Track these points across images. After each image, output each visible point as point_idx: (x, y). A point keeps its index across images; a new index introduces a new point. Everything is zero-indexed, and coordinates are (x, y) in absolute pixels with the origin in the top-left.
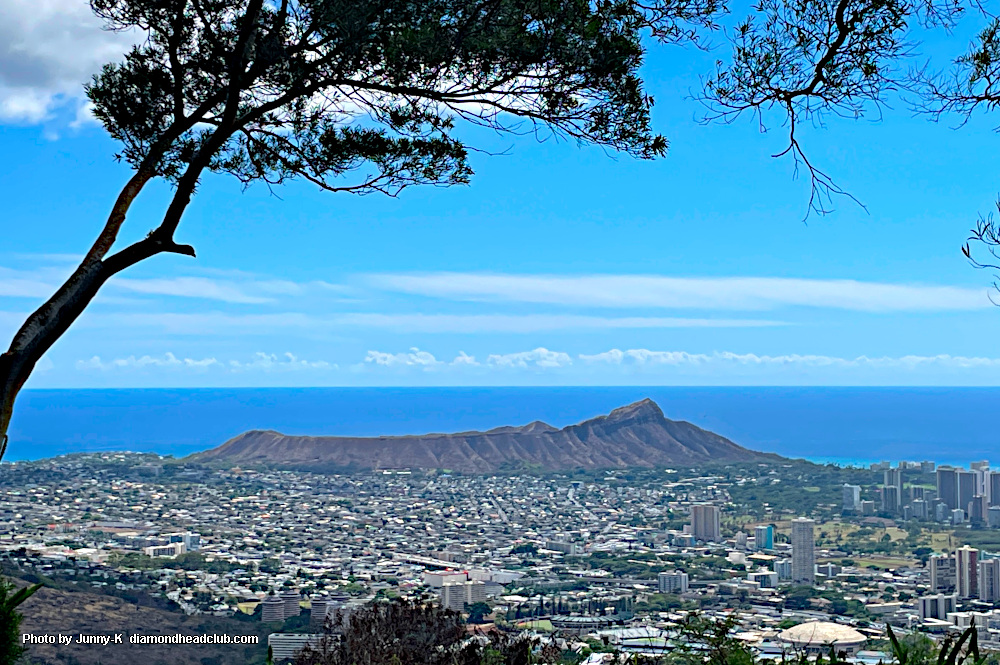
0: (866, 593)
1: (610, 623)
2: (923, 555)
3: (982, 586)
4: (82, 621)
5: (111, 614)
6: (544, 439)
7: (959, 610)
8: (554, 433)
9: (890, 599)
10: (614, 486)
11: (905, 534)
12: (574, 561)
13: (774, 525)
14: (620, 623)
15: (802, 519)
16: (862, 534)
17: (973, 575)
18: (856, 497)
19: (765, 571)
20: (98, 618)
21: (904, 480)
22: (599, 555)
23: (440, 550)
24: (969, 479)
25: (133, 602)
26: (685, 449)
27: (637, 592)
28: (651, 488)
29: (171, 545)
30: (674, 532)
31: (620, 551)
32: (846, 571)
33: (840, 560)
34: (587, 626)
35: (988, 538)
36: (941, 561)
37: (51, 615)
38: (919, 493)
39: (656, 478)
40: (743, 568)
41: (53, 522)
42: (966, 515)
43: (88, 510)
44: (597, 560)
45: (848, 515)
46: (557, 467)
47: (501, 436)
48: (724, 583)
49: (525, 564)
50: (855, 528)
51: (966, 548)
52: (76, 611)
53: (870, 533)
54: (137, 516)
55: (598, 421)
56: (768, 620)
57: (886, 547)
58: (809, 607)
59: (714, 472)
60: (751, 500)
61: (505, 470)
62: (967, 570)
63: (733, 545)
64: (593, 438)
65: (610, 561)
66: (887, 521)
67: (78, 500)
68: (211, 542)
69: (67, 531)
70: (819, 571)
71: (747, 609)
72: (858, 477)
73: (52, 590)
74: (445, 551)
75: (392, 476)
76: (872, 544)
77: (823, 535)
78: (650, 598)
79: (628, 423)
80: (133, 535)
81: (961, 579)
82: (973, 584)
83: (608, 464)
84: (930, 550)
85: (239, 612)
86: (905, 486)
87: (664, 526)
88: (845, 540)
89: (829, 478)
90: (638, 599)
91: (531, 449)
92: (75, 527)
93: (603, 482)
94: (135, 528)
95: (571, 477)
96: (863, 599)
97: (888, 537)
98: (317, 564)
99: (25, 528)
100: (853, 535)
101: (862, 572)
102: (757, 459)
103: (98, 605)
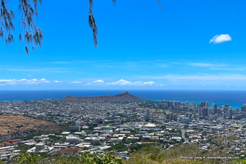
0: (157, 119)
1: (120, 124)
2: (165, 114)
3: (173, 118)
4: (41, 124)
5: (46, 123)
6: (111, 97)
7: (170, 122)
8: (113, 96)
9: (160, 120)
10: (121, 104)
11: (163, 111)
12: (115, 115)
13: (144, 110)
14: (121, 124)
15: (148, 109)
16: (156, 111)
17: (172, 117)
18: (156, 105)
19: (143, 116)
20: (44, 124)
21: (163, 103)
22: (119, 114)
23: (96, 113)
24: (172, 103)
25: (49, 121)
26: (132, 98)
27: (124, 119)
28: (127, 104)
29: (55, 113)
30: (130, 111)
31: (122, 113)
32: (154, 116)
33: (153, 115)
34: (116, 124)
35: (174, 111)
36: (167, 115)
37: (36, 123)
38: (165, 105)
39: (127, 103)
40: (139, 116)
41: (38, 109)
42: (171, 108)
43: (43, 108)
44: (119, 115)
45: (155, 108)
46: (113, 101)
47: (105, 97)
48: (137, 118)
49: (108, 115)
50: (155, 110)
51: (171, 113)
52: (40, 123)
53: (158, 111)
54: (51, 108)
55: (119, 94)
56: (143, 123)
57: (160, 113)
58: (148, 121)
59: (136, 102)
60: (141, 106)
61: (106, 101)
62: (171, 116)
63: (138, 112)
64: (118, 97)
65: (120, 115)
66: (160, 109)
67: (42, 106)
68: (62, 112)
69: (40, 111)
70: (150, 116)
71: (140, 122)
72: (156, 103)
73: (37, 120)
74: (96, 114)
75: (89, 102)
76: (158, 112)
77: (151, 111)
78: (126, 120)
79: (124, 95)
80: (50, 111)
81: (170, 117)
82: (172, 118)
83: (121, 101)
84: (166, 113)
85: (65, 123)
86: (163, 104)
87: (128, 110)
88: (154, 112)
89: (152, 103)
90: (124, 120)
91: (110, 99)
92: (41, 110)
93: (120, 103)
94: (50, 110)
95: (115, 102)
96: (156, 120)
97: (160, 111)
98: (77, 115)
99: (34, 110)
100: (155, 111)
101: (156, 116)
102: (142, 100)
103: (44, 122)
